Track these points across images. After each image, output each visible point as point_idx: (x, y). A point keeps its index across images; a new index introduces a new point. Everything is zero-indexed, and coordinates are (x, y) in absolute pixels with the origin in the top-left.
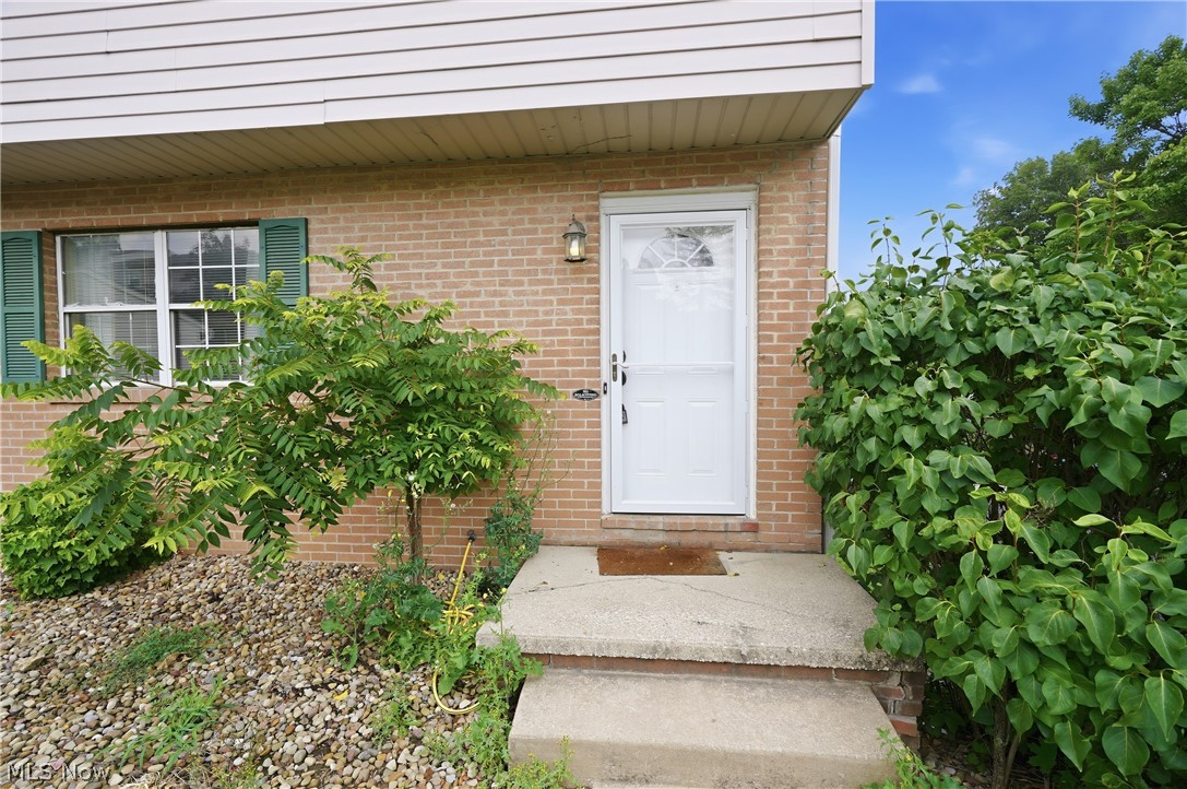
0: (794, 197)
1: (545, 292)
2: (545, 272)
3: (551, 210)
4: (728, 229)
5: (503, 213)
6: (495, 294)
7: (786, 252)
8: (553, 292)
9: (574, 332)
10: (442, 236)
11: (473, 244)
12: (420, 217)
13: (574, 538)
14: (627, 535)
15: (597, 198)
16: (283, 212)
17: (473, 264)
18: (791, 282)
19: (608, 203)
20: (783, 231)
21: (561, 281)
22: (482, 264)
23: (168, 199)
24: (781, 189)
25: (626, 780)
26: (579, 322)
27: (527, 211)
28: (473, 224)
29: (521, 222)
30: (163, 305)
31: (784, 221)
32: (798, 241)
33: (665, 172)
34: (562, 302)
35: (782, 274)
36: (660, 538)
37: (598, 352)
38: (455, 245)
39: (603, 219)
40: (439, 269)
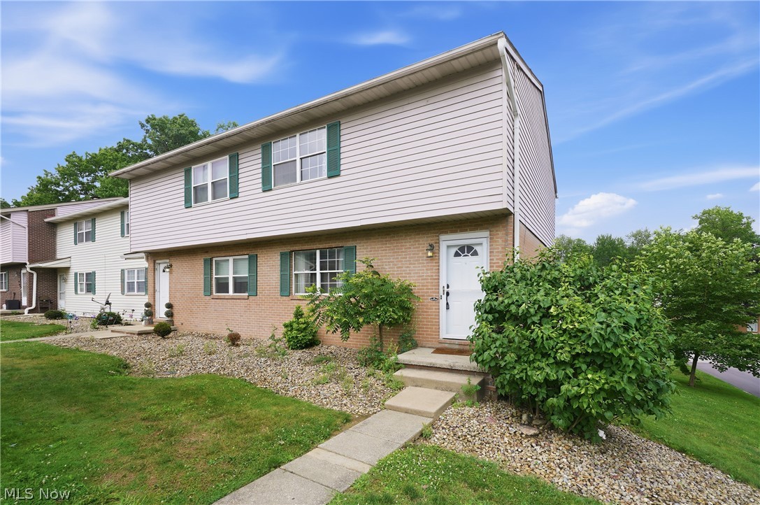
0: (501, 234)
1: (422, 267)
2: (422, 260)
3: (424, 242)
4: (481, 244)
5: (410, 242)
6: (408, 267)
7: (498, 252)
8: (425, 266)
9: (431, 279)
10: (392, 249)
11: (401, 252)
12: (386, 244)
13: (430, 346)
14: (446, 345)
15: (438, 236)
16: (350, 244)
17: (401, 258)
18: (500, 262)
19: (443, 237)
20: (497, 245)
21: (427, 263)
22: (404, 258)
23: (321, 241)
24: (497, 231)
25: (416, 386)
26: (432, 276)
27: (416, 241)
28: (401, 246)
29: (415, 245)
30: (318, 272)
31: (498, 241)
32: (502, 248)
33: (459, 227)
34: (427, 270)
35: (497, 259)
36: (457, 347)
37: (439, 286)
38: (396, 252)
39: (441, 242)
40: (392, 260)
